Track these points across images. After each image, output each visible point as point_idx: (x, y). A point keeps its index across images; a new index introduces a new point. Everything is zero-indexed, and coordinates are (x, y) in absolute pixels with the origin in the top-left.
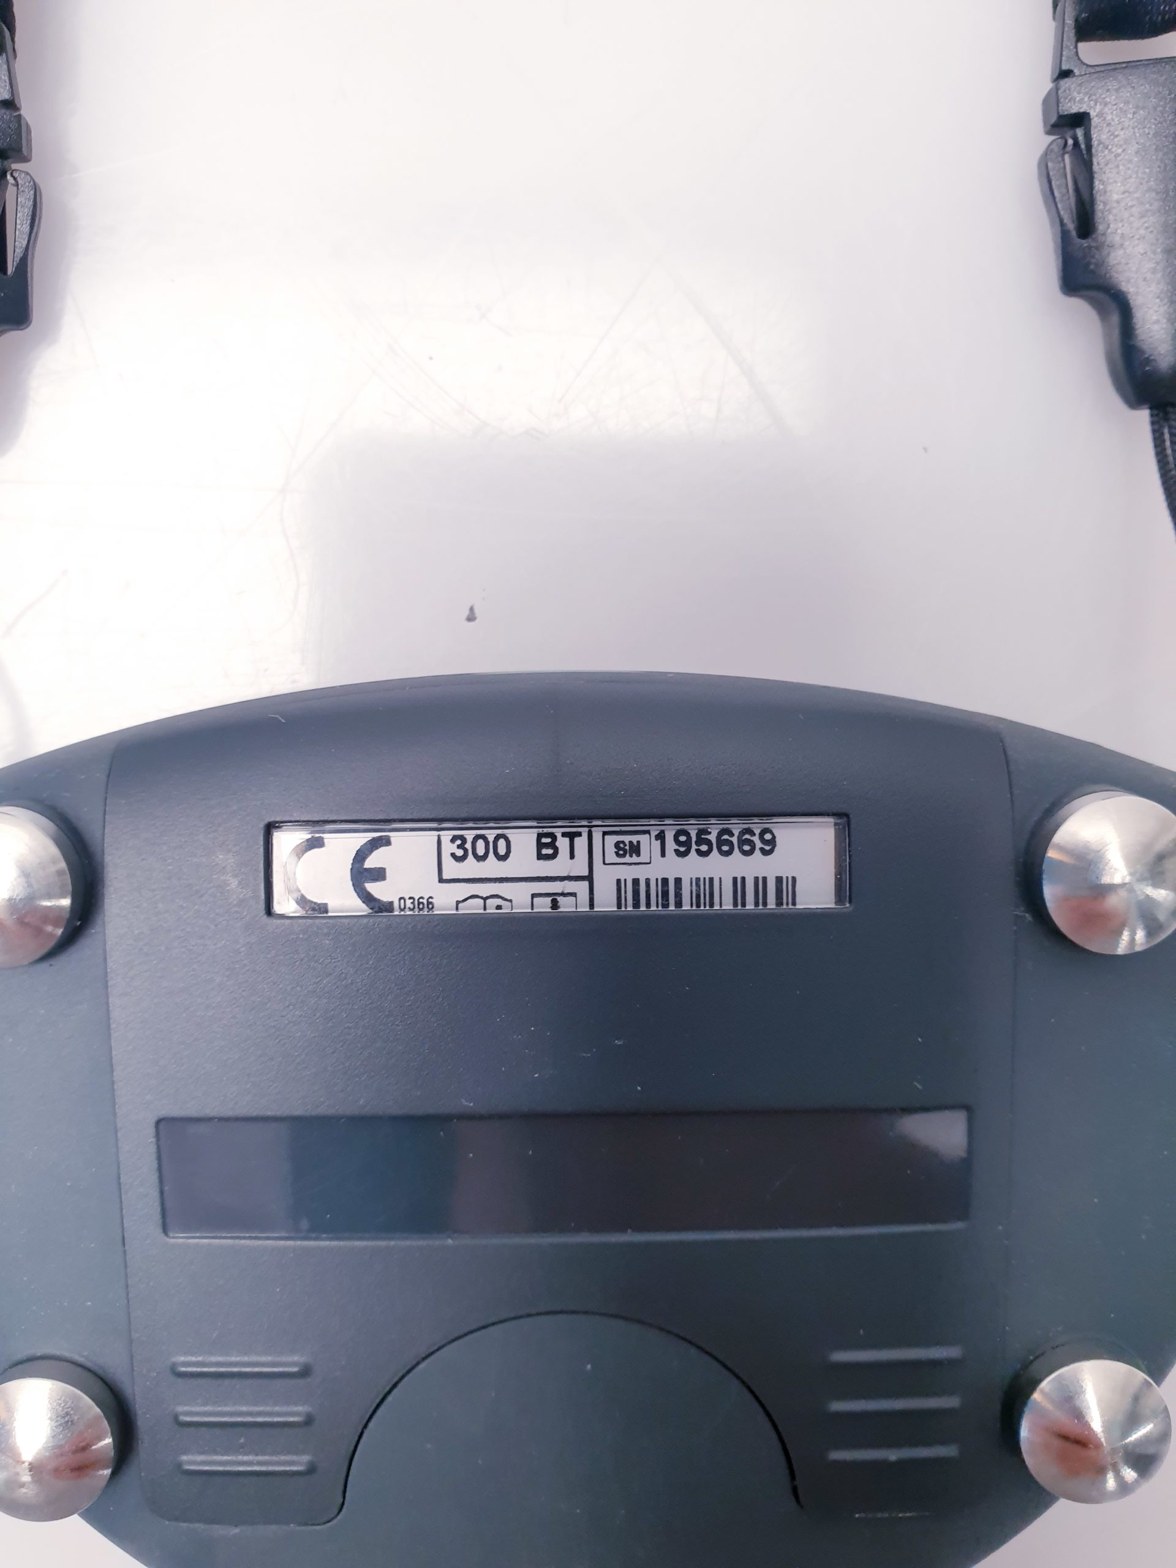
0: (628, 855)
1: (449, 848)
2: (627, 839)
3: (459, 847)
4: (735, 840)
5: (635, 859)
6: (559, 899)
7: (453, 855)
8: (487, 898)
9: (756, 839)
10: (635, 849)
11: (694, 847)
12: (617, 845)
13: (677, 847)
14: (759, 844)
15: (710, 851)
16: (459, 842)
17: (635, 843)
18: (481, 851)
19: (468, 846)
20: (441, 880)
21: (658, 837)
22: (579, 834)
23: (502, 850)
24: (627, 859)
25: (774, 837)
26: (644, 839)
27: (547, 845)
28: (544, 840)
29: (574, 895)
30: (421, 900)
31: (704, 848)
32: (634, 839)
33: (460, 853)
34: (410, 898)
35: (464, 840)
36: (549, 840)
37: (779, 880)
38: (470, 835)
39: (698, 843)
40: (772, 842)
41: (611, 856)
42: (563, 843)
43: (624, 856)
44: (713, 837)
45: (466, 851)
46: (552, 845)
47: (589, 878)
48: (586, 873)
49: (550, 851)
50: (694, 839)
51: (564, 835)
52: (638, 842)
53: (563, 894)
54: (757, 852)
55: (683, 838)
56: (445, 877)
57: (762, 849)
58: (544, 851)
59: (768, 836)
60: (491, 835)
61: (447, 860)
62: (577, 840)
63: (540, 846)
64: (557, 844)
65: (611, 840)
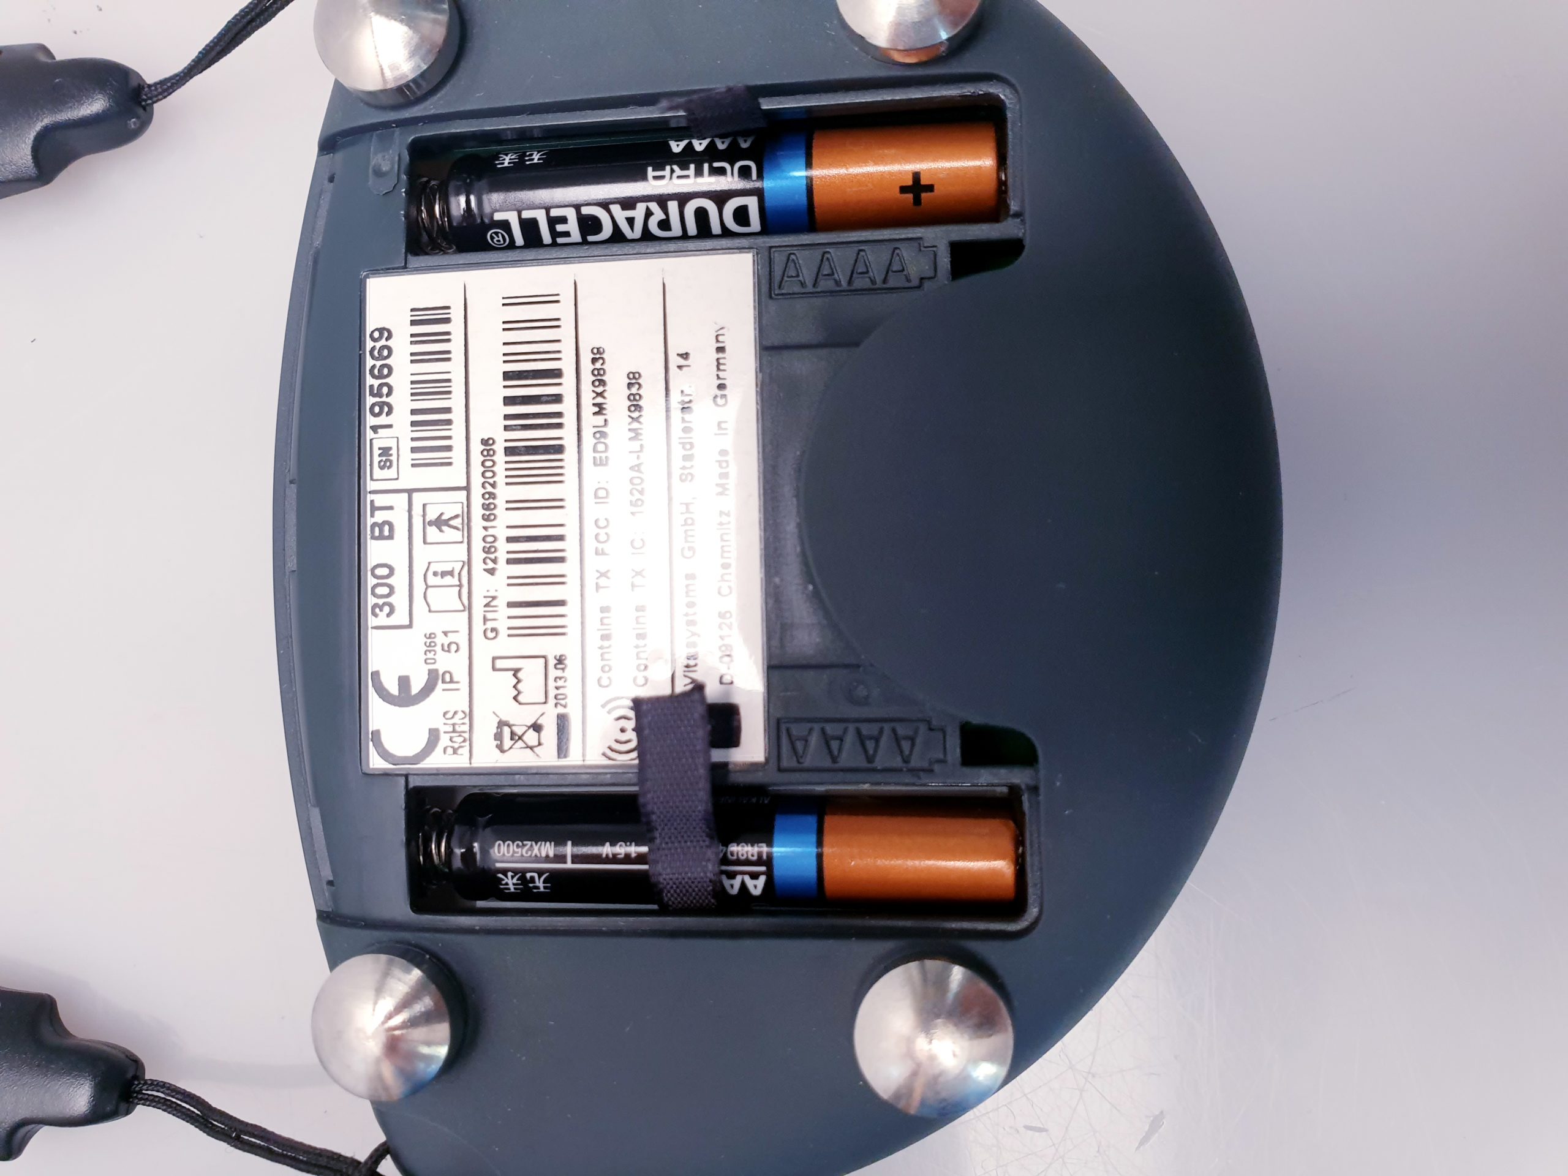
0: (390, 458)
1: (382, 619)
2: (376, 459)
3: (381, 610)
4: (379, 363)
5: (394, 452)
6: (428, 520)
7: (388, 615)
8: (426, 584)
9: (378, 345)
10: (385, 451)
11: (384, 399)
12: (382, 468)
13: (384, 414)
14: (383, 342)
15: (387, 384)
16: (377, 610)
17: (381, 451)
18: (384, 590)
19: (381, 601)
20: (410, 626)
21: (375, 432)
22: (372, 502)
23: (384, 571)
24: (394, 458)
25: (377, 329)
26: (377, 444)
27: (381, 531)
28: (377, 533)
29: (424, 506)
30: (428, 644)
31: (385, 390)
32: (376, 452)
33: (387, 609)
34: (425, 654)
35: (375, 606)
36: (377, 529)
37: (413, 323)
38: (371, 601)
39: (381, 396)
40: (381, 330)
41: (391, 473)
42: (380, 516)
43: (391, 462)
44: (376, 383)
45: (384, 604)
46: (381, 526)
47: (410, 492)
48: (406, 495)
49: (386, 528)
50: (378, 399)
51: (372, 516)
52: (380, 449)
53: (424, 516)
54: (389, 343)
55: (377, 409)
56: (407, 623)
57: (387, 339)
58: (386, 533)
59: (376, 335)
60: (371, 581)
61: (391, 621)
62: (377, 504)
63: (381, 537)
64: (380, 522)
65: (378, 473)
